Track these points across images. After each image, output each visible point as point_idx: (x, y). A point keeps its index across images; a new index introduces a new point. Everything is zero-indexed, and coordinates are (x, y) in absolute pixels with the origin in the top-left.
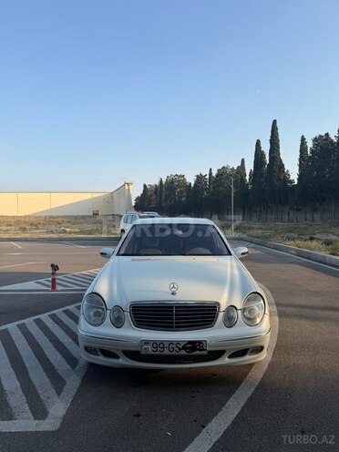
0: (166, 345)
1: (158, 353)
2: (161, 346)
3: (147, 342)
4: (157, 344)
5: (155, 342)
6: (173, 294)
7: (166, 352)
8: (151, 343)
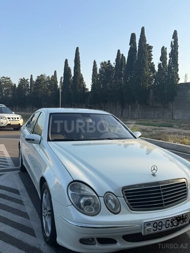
0: (164, 223)
1: (158, 231)
2: (160, 224)
3: (148, 224)
4: (157, 224)
5: (155, 222)
6: (154, 175)
7: (164, 229)
8: (152, 224)
